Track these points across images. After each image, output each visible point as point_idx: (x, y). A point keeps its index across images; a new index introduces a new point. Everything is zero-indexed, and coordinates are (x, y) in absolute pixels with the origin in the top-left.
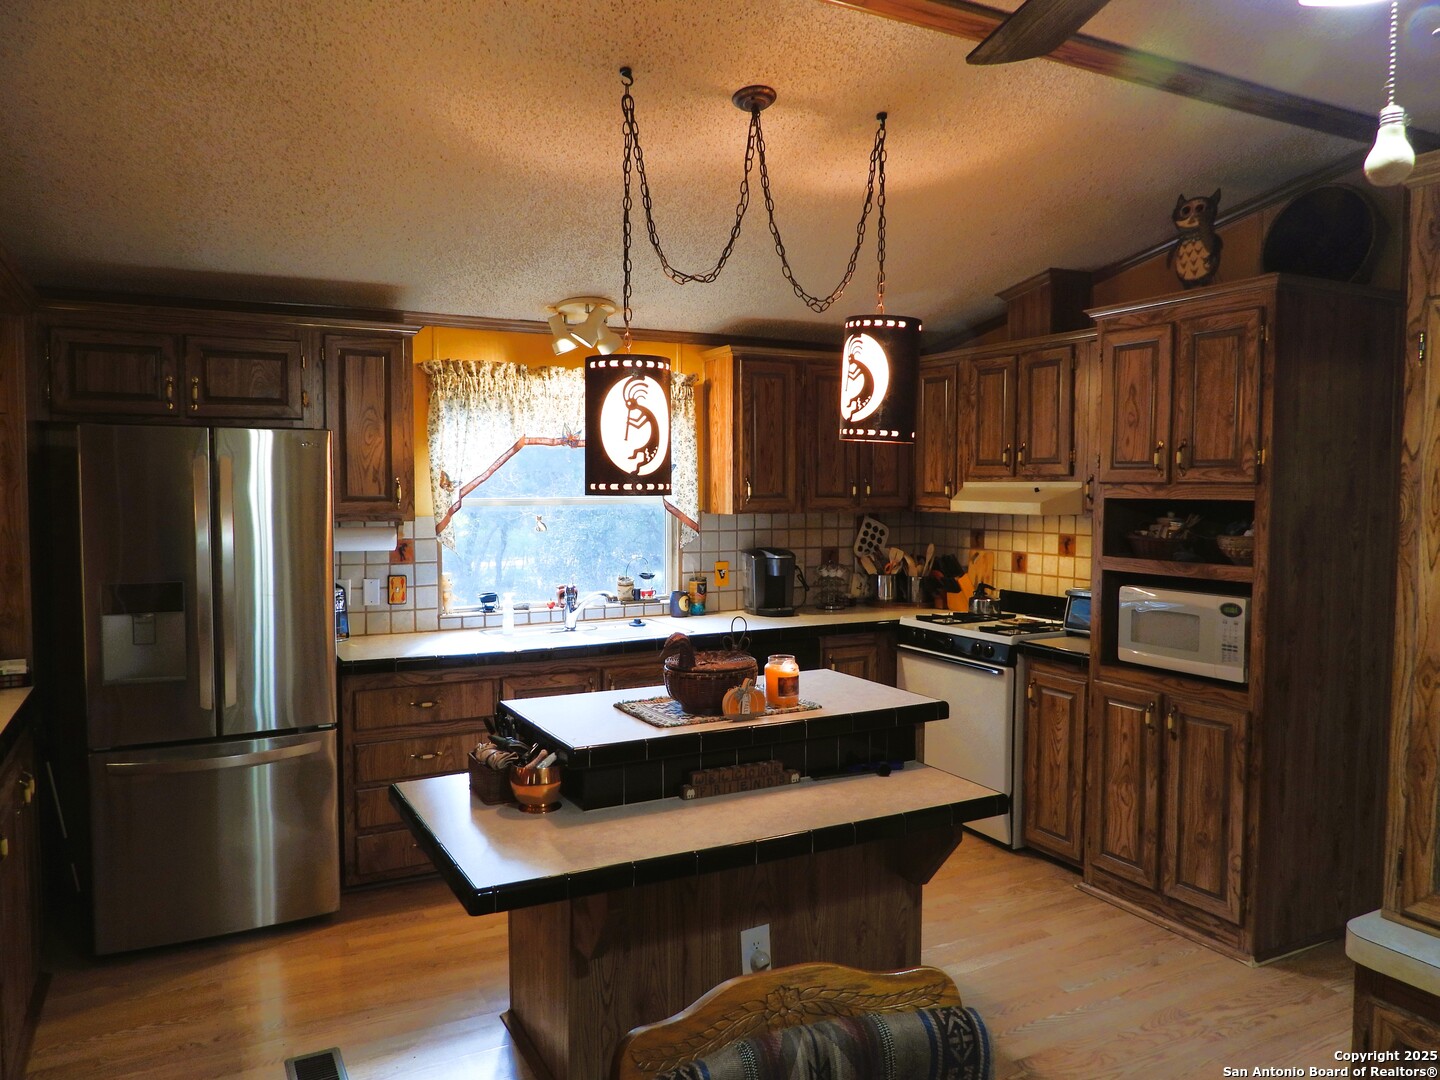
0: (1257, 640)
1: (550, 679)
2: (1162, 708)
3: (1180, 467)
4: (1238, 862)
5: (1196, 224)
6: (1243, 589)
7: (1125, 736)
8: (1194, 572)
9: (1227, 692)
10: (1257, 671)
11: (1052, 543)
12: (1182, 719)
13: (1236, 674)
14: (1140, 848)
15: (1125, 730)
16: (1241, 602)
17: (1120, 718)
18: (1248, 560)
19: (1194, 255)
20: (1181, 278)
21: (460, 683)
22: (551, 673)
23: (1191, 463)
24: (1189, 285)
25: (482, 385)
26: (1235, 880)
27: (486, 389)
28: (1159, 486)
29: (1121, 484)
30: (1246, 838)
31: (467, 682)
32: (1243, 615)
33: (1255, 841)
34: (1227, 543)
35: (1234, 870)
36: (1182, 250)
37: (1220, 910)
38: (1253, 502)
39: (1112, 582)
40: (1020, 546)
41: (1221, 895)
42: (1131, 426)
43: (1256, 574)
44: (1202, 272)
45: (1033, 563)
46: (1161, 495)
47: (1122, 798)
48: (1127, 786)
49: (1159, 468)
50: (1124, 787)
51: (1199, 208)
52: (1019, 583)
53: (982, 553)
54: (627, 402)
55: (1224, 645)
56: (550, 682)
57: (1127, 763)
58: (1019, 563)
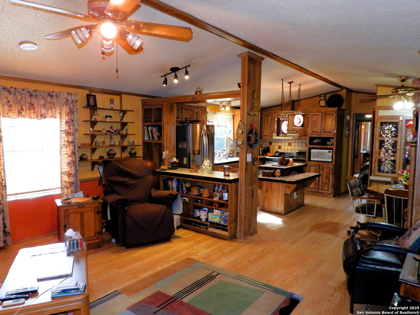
0: (334, 156)
2: (319, 167)
3: (323, 132)
4: (331, 185)
5: (323, 98)
6: (332, 149)
8: (324, 147)
9: (329, 163)
10: (334, 159)
11: (287, 144)
12: (323, 167)
13: (331, 160)
14: (315, 186)
15: (313, 170)
16: (331, 151)
18: (332, 145)
19: (323, 103)
20: (320, 106)
23: (325, 132)
24: (321, 107)
26: (331, 188)
28: (319, 135)
29: (312, 135)
30: (332, 182)
33: (333, 182)
34: (328, 143)
35: (331, 186)
36: (321, 102)
37: (328, 192)
38: (334, 137)
39: (310, 149)
40: (280, 144)
41: (328, 190)
42: (314, 126)
43: (334, 147)
44: (324, 105)
45: (283, 147)
46: (319, 136)
49: (319, 133)
51: (324, 96)
52: (280, 151)
53: (272, 146)
55: (329, 157)
58: (280, 147)
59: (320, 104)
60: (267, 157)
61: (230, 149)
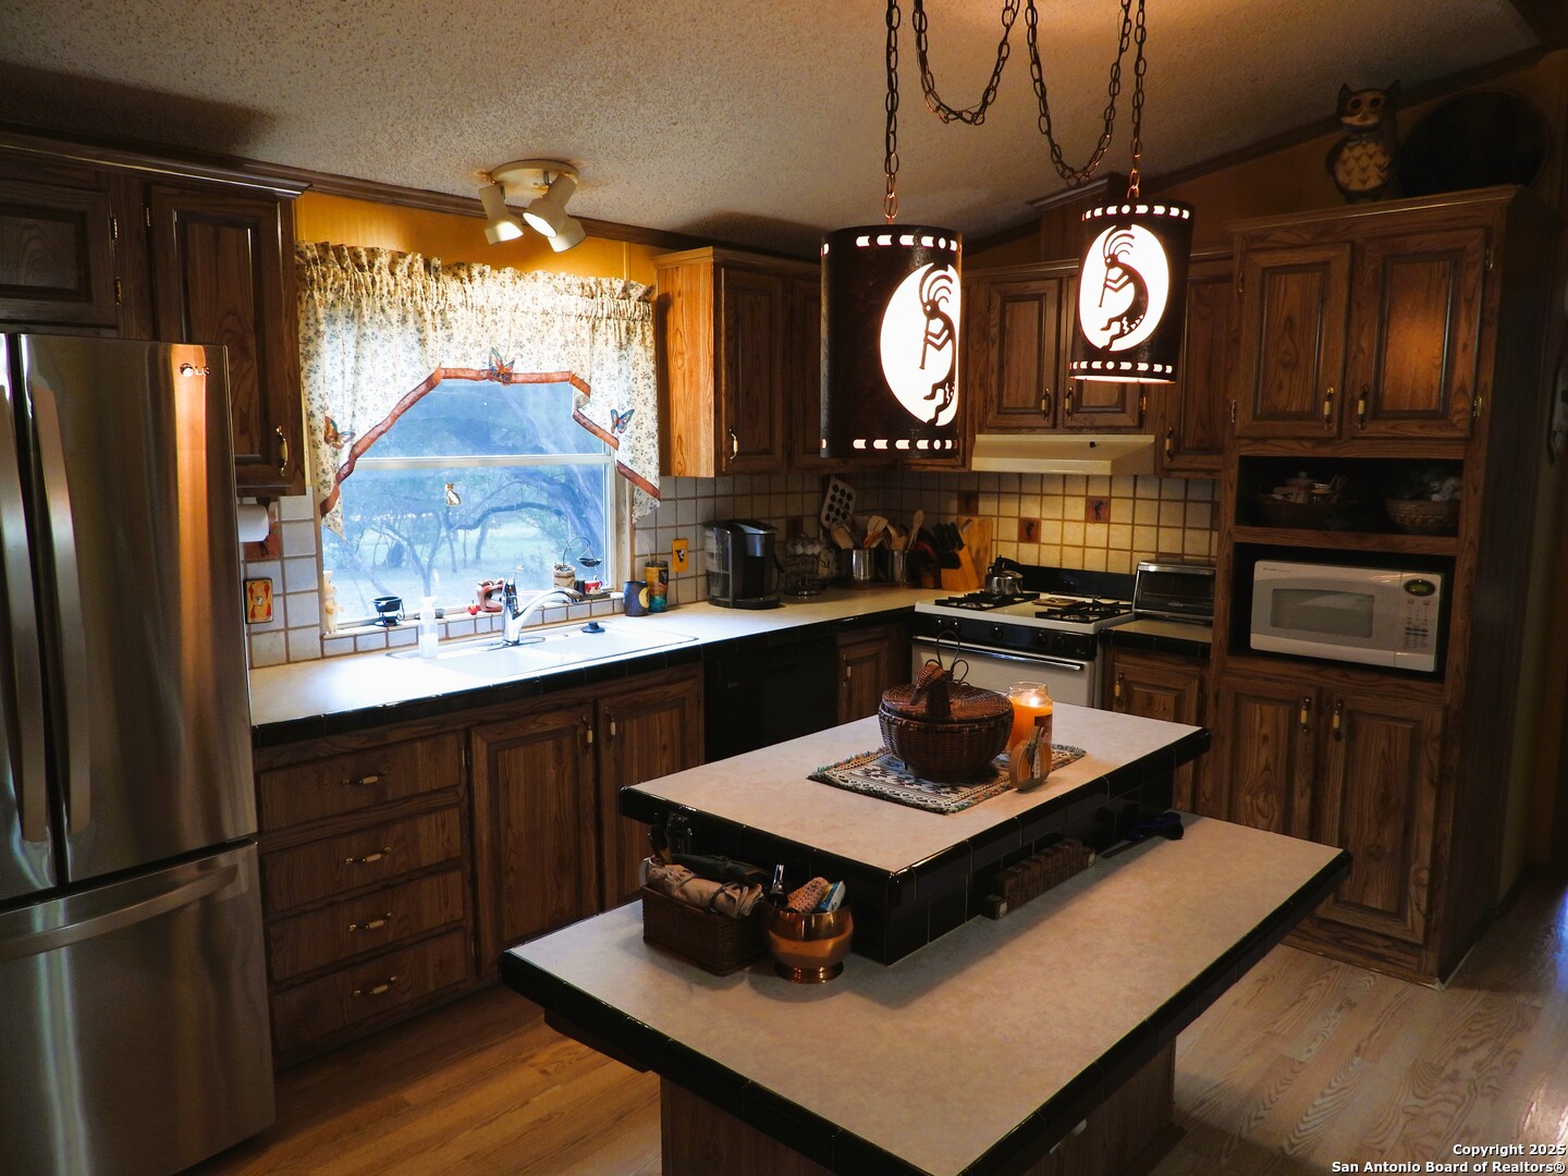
0: (1458, 622)
1: (534, 722)
2: (1321, 710)
3: (1362, 418)
4: (1425, 875)
5: (1372, 121)
6: (1443, 565)
7: (1265, 738)
8: (1372, 543)
9: (1413, 684)
10: (1456, 657)
11: (1077, 508)
12: (1350, 716)
13: (1425, 662)
15: (1266, 730)
16: (1436, 579)
17: (1258, 718)
18: (1449, 528)
19: (1365, 161)
20: (1342, 189)
21: (411, 741)
22: (532, 713)
23: (1376, 412)
24: (1352, 197)
25: (378, 285)
26: (1418, 897)
27: (385, 292)
28: (1321, 441)
29: (1264, 440)
30: (1436, 848)
31: (422, 739)
32: (1437, 594)
33: (1446, 851)
34: (1406, 509)
35: (1420, 884)
36: (1346, 153)
37: (1396, 930)
38: (1462, 461)
39: (1244, 559)
40: (1031, 510)
41: (1399, 914)
42: (1285, 367)
43: (1464, 548)
44: (1373, 182)
45: (1049, 531)
46: (1326, 452)
47: (1259, 810)
48: (1266, 796)
49: (1329, 419)
50: (1262, 795)
51: (1375, 102)
52: (1028, 555)
53: (976, 520)
54: (925, 305)
55: (1408, 629)
56: (533, 727)
57: (1267, 768)
58: (1029, 531)
59: (1342, 177)
60: (926, 605)
61: (645, 546)
